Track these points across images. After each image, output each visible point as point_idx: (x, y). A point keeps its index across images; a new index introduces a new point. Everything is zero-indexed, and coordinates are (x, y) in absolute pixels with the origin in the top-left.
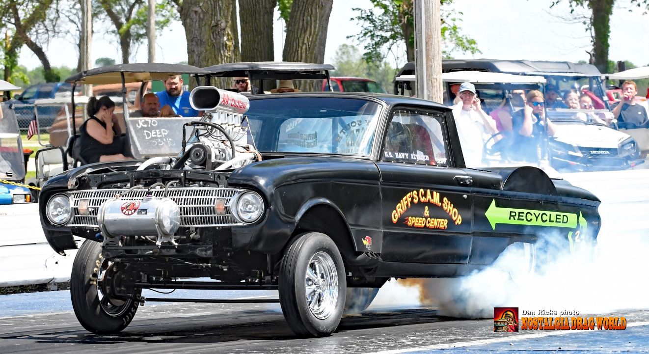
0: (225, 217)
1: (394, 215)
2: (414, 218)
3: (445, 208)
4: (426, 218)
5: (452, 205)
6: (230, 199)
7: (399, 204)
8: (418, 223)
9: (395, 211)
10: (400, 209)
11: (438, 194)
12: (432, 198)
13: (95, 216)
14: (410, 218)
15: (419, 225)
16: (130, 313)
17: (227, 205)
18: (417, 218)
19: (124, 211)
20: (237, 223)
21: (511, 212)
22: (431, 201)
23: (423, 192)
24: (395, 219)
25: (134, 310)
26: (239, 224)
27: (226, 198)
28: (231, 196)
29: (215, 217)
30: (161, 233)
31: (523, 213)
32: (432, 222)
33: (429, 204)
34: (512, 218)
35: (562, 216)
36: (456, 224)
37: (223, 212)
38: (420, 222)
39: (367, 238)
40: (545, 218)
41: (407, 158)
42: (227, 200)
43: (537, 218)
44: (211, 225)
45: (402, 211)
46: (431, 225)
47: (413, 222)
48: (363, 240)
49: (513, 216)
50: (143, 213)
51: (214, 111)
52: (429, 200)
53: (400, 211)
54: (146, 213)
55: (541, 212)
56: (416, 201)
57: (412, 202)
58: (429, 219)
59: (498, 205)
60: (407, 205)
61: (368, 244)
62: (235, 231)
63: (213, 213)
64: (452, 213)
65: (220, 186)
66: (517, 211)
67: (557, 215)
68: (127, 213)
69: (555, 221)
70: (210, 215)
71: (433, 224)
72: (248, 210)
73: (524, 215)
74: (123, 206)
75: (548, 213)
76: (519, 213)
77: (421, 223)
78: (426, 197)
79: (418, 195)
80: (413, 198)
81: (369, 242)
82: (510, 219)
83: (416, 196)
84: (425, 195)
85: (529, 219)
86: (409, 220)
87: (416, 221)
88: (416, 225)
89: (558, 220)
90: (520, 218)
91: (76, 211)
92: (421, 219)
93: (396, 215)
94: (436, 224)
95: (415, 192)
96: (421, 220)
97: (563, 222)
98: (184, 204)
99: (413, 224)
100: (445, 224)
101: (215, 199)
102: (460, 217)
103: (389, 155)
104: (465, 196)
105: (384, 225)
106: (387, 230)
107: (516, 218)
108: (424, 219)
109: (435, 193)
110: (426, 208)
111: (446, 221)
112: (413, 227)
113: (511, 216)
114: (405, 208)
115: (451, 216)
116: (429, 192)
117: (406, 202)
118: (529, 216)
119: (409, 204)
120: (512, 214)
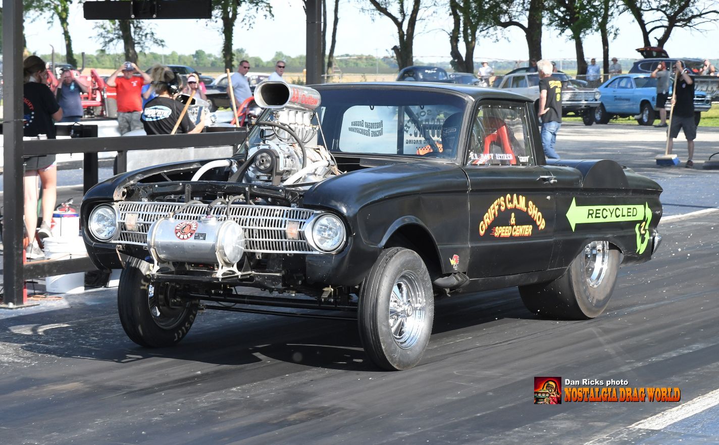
0: (298, 243)
1: (482, 227)
2: (501, 228)
3: (530, 213)
4: (512, 226)
5: (537, 209)
6: (304, 222)
7: (487, 214)
8: (504, 233)
9: (482, 222)
10: (488, 220)
11: (524, 198)
12: (518, 203)
13: (144, 233)
14: (497, 227)
15: (506, 234)
16: (183, 328)
17: (302, 230)
18: (504, 227)
19: (178, 235)
20: (312, 251)
21: (589, 210)
22: (518, 206)
23: (510, 198)
24: (482, 230)
25: (189, 325)
26: (314, 253)
27: (300, 221)
28: (305, 219)
29: (286, 243)
30: (223, 262)
31: (600, 210)
32: (517, 230)
33: (515, 210)
34: (590, 216)
35: (632, 209)
36: (540, 229)
37: (296, 237)
38: (506, 231)
39: (456, 257)
40: (619, 213)
41: (492, 159)
42: (301, 222)
43: (611, 213)
44: (281, 252)
45: (489, 222)
46: (516, 234)
47: (500, 232)
48: (450, 260)
49: (591, 214)
50: (201, 238)
51: (282, 109)
52: (515, 206)
53: (487, 222)
54: (204, 239)
55: (615, 207)
56: (503, 208)
57: (499, 210)
58: (515, 227)
59: (578, 204)
60: (494, 214)
61: (455, 264)
62: (310, 261)
63: (283, 237)
64: (536, 218)
65: (292, 205)
66: (595, 208)
67: (628, 209)
68: (182, 237)
69: (626, 215)
70: (280, 240)
71: (518, 232)
72: (326, 236)
73: (601, 212)
74: (178, 228)
75: (620, 207)
76: (597, 210)
77: (507, 233)
78: (512, 203)
79: (505, 201)
80: (500, 205)
81: (456, 261)
82: (588, 217)
83: (503, 203)
84: (511, 201)
85: (605, 216)
86: (497, 231)
87: (502, 231)
88: (502, 235)
89: (629, 214)
90: (597, 215)
91: (123, 226)
92: (507, 227)
93: (484, 227)
94: (521, 230)
95: (502, 198)
96: (508, 229)
97: (633, 216)
98: (249, 225)
99: (500, 234)
100: (530, 230)
101: (286, 221)
102: (544, 221)
103: (474, 157)
104: (548, 197)
105: (472, 240)
106: (474, 245)
107: (594, 215)
108: (510, 227)
109: (521, 197)
110: (513, 215)
111: (531, 226)
112: (500, 238)
113: (589, 214)
114: (492, 217)
115: (536, 221)
116: (515, 196)
117: (493, 211)
118: (605, 213)
119: (497, 213)
120: (591, 212)
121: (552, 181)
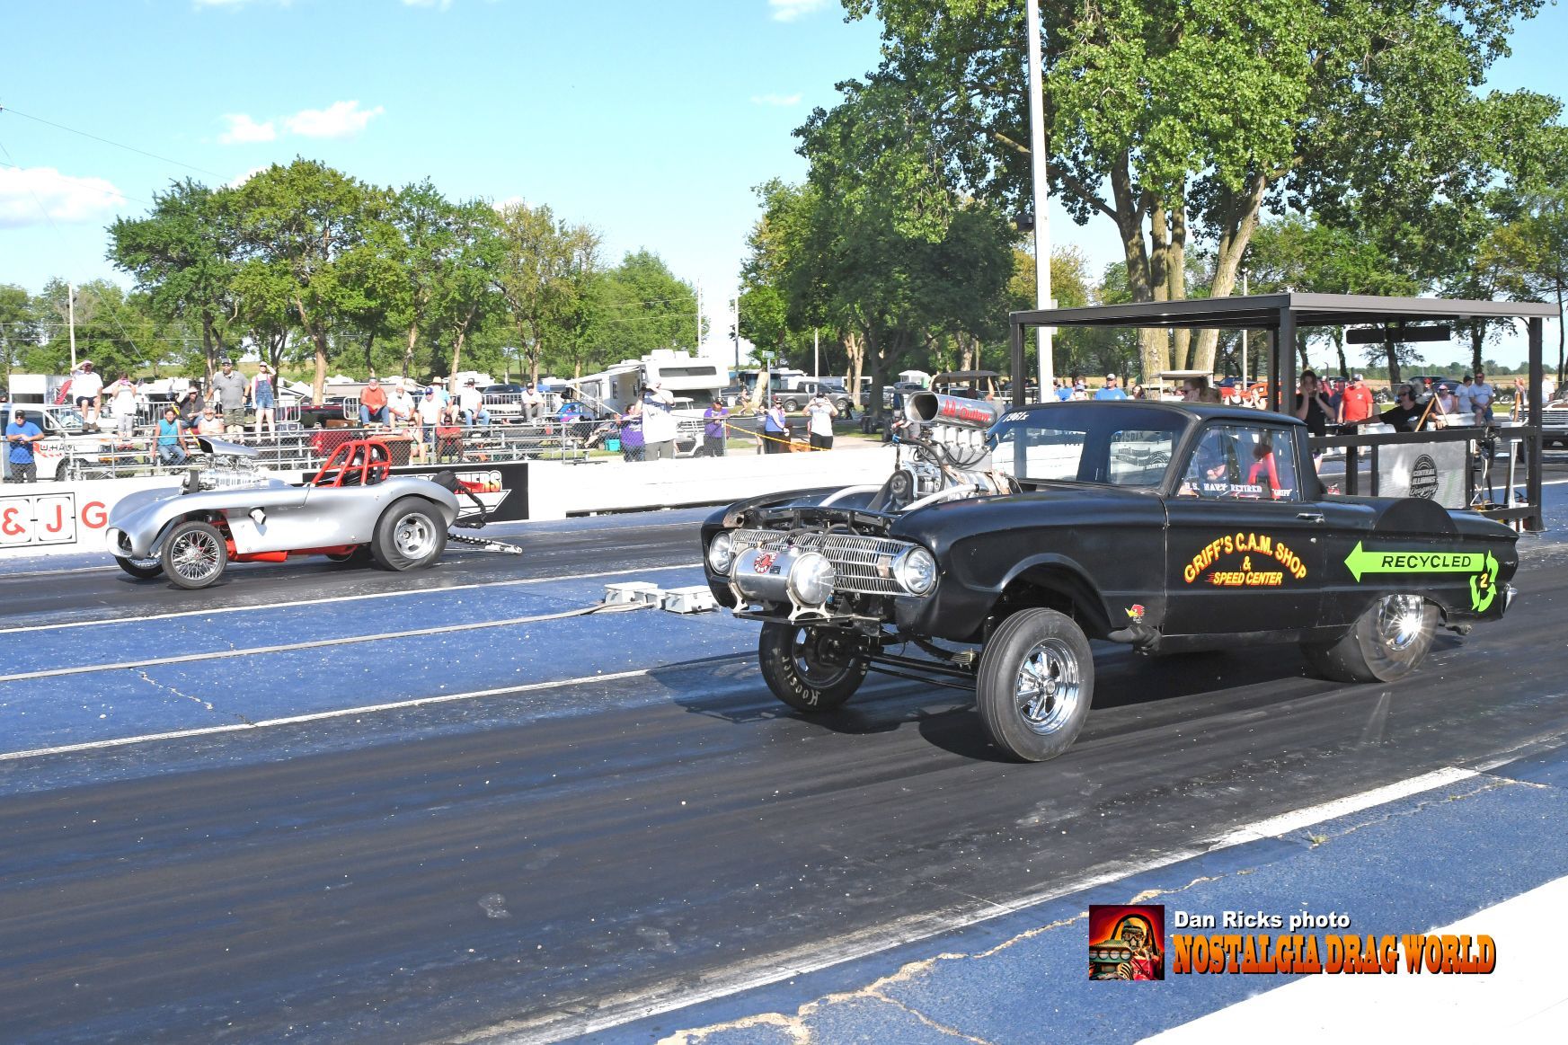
0: (890, 582)
1: (1189, 571)
2: (1224, 574)
3: (1279, 556)
4: (1246, 572)
5: (1291, 552)
6: (895, 557)
7: (1199, 555)
8: (1231, 579)
9: (1190, 565)
10: (1200, 562)
11: (1269, 539)
12: (1258, 544)
14: (1218, 573)
15: (1234, 581)
17: (892, 566)
18: (1230, 574)
19: (756, 567)
20: (901, 592)
22: (1256, 548)
23: (1243, 537)
24: (1190, 575)
26: (906, 594)
27: (891, 555)
28: (897, 553)
29: (878, 581)
30: (799, 602)
32: (1256, 577)
33: (1252, 553)
36: (1298, 577)
37: (887, 574)
38: (1235, 577)
39: (1138, 607)
40: (1436, 561)
45: (1203, 565)
46: (1253, 581)
47: (1222, 578)
48: (1127, 610)
50: (775, 572)
52: (1252, 547)
53: (1199, 565)
54: (778, 573)
56: (1229, 550)
57: (1222, 551)
58: (1251, 573)
59: (1365, 549)
60: (1213, 556)
61: (1135, 615)
62: (898, 604)
63: (875, 574)
64: (1290, 563)
66: (1395, 555)
68: (759, 569)
70: (872, 578)
71: (1258, 579)
74: (758, 559)
75: (1441, 555)
77: (1236, 579)
78: (1247, 544)
79: (1233, 541)
80: (1223, 547)
81: (1138, 612)
83: (1229, 544)
84: (1246, 542)
86: (1217, 576)
87: (1226, 578)
88: (1227, 582)
93: (1193, 572)
94: (1263, 579)
95: (1229, 537)
96: (1237, 575)
98: (844, 558)
99: (1223, 582)
100: (1279, 578)
101: (878, 555)
102: (1303, 568)
103: (1192, 487)
104: (1313, 540)
105: (1170, 587)
106: (1174, 593)
107: (1393, 564)
108: (1242, 574)
109: (1263, 537)
110: (1247, 558)
111: (1281, 574)
112: (1223, 586)
113: (1385, 562)
114: (1208, 560)
115: (1289, 568)
116: (1252, 536)
117: (1210, 554)
118: (1413, 562)
119: (1217, 556)
120: (1387, 559)
121: (1318, 520)
